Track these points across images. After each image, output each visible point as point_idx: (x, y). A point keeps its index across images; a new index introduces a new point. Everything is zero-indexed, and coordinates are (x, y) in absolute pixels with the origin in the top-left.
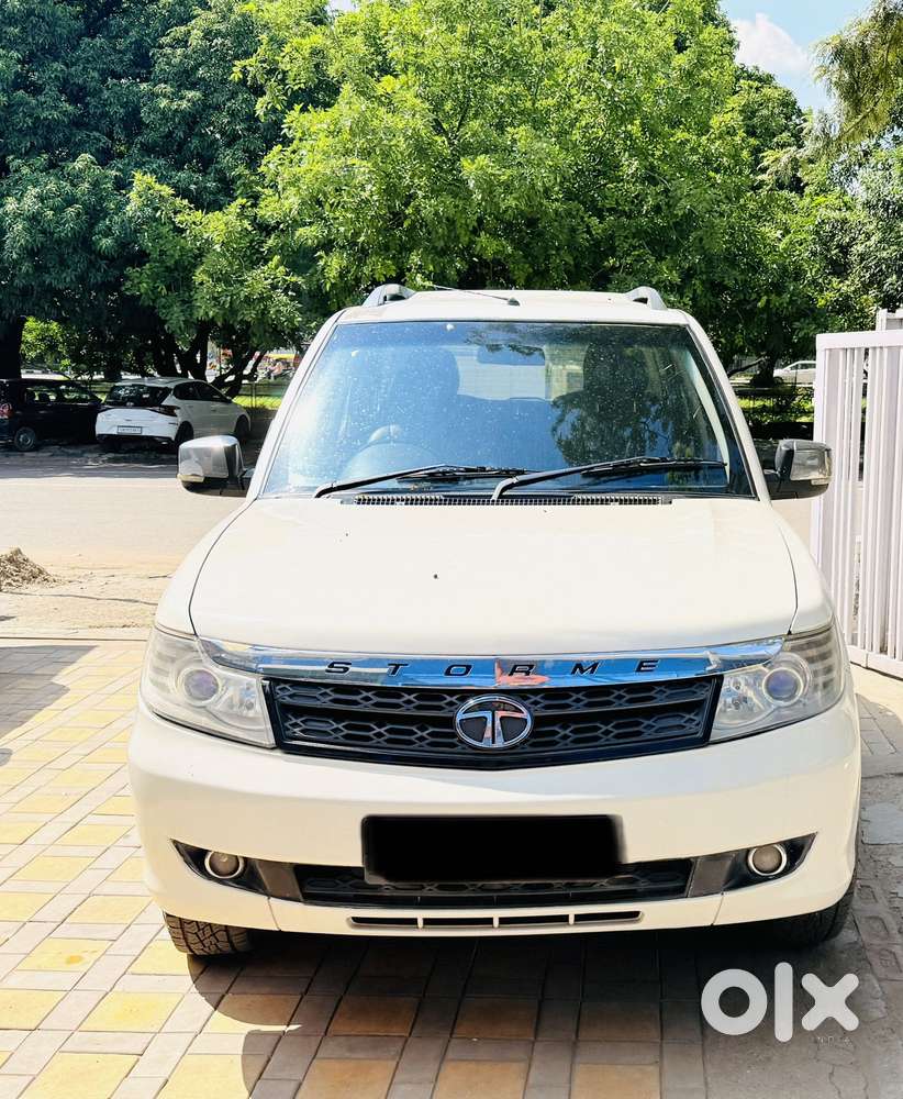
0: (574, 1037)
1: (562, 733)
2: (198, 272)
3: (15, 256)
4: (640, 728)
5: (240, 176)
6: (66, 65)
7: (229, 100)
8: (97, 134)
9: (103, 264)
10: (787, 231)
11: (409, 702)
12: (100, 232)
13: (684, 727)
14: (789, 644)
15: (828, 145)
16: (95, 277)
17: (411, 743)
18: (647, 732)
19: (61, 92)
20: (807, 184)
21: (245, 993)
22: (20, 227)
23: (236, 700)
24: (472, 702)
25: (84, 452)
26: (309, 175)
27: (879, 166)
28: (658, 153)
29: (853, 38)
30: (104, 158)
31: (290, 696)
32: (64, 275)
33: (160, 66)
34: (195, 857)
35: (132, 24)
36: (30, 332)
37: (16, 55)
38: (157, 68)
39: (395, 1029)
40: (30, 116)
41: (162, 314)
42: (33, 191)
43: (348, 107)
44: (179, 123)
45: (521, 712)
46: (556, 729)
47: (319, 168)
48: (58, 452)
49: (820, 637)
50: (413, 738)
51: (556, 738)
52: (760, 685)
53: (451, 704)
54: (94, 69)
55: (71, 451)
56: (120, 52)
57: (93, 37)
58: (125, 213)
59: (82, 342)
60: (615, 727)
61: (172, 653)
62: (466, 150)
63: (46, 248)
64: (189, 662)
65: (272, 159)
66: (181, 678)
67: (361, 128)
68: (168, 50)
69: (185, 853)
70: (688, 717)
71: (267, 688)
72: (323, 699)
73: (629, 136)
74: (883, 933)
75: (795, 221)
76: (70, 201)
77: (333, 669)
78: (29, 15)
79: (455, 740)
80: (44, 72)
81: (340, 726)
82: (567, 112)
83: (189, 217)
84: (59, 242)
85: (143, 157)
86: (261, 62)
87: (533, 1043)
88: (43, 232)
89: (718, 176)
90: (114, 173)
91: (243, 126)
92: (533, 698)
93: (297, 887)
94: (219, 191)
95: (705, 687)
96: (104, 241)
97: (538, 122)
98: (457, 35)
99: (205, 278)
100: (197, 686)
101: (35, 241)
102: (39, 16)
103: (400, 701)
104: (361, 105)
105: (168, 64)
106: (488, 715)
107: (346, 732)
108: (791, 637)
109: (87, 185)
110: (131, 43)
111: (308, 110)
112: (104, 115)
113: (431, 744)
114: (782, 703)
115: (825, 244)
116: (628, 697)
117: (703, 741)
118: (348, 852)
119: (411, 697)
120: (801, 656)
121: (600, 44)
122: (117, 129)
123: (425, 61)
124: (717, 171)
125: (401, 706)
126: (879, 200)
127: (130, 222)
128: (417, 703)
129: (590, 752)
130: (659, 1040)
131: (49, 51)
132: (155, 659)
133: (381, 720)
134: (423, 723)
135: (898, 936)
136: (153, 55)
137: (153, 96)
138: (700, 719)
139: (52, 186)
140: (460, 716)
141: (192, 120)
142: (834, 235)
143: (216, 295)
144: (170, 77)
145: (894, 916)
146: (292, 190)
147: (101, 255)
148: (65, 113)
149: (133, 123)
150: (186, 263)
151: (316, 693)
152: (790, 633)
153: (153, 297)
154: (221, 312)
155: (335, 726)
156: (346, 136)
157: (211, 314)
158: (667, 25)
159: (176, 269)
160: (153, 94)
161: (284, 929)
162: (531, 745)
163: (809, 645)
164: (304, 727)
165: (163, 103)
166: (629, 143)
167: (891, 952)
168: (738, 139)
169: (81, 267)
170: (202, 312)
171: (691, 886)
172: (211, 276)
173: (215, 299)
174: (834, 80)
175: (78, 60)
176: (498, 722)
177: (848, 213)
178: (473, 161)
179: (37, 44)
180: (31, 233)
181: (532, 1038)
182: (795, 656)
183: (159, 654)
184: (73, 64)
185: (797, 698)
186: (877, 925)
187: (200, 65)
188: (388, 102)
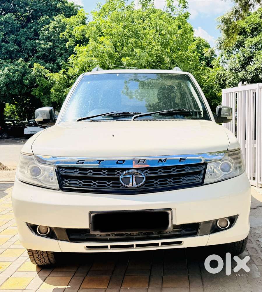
0: (161, 287)
1: (155, 182)
2: (51, 89)
3: (1, 85)
4: (181, 180)
5: (62, 64)
6: (16, 35)
7: (60, 45)
8: (24, 54)
9: (26, 88)
10: (209, 78)
11: (104, 173)
12: (25, 79)
13: (195, 179)
14: (227, 154)
15: (221, 46)
16: (24, 91)
17: (105, 186)
18: (183, 181)
19: (15, 43)
20: (213, 65)
21: (54, 276)
22: (3, 78)
23: (48, 176)
24: (125, 172)
25: (21, 139)
26: (81, 62)
27: (233, 59)
28: (174, 57)
29: (227, 17)
30: (26, 60)
31: (64, 172)
32: (15, 90)
33: (41, 36)
34: (33, 228)
35: (34, 25)
36: (7, 109)
37: (2, 33)
38: (40, 36)
39: (102, 286)
40: (6, 49)
41: (42, 101)
42: (7, 68)
43: (91, 44)
44: (47, 51)
45: (141, 175)
46: (153, 181)
47: (84, 60)
48: (14, 139)
49: (237, 152)
50: (106, 185)
51: (153, 184)
52: (219, 168)
53: (118, 173)
54: (23, 37)
55: (17, 139)
56: (30, 32)
57: (23, 29)
58: (31, 74)
59: (21, 112)
60: (173, 180)
61: (26, 161)
62: (124, 56)
63: (10, 83)
64: (32, 164)
65: (71, 58)
66: (29, 168)
67: (94, 49)
68: (44, 32)
69: (30, 227)
70: (196, 176)
71: (57, 170)
72: (76, 173)
73: (167, 52)
74: (256, 252)
75: (210, 75)
76: (17, 71)
77: (79, 163)
78: (6, 23)
79: (120, 185)
80: (10, 37)
81: (81, 182)
82: (150, 46)
83: (49, 75)
84: (14, 81)
85: (37, 60)
86: (67, 33)
87: (148, 289)
88: (9, 79)
89: (190, 62)
90: (29, 63)
91: (64, 51)
92: (146, 171)
93: (67, 237)
94: (57, 69)
95: (201, 166)
96: (26, 81)
97: (143, 49)
98: (120, 25)
99: (54, 91)
100: (34, 171)
101: (7, 81)
102: (9, 23)
103: (101, 173)
104: (95, 43)
105: (44, 35)
106: (131, 176)
107: (83, 183)
108: (228, 151)
109: (21, 67)
110: (33, 30)
111: (81, 46)
112: (26, 49)
113: (112, 187)
114: (226, 173)
115: (219, 80)
116: (177, 170)
117: (202, 184)
118: (85, 224)
119: (105, 171)
120: (231, 158)
121: (158, 27)
122: (30, 53)
123: (112, 33)
124: (190, 61)
125: (102, 174)
126: (233, 68)
127: (33, 76)
128: (107, 173)
129: (164, 188)
130: (189, 287)
131: (11, 32)
132: (20, 163)
133: (95, 179)
134: (109, 180)
135: (261, 253)
136: (39, 33)
137: (39, 44)
138: (201, 177)
139: (12, 67)
140: (121, 177)
141: (50, 50)
142: (221, 78)
143: (56, 95)
144: (44, 39)
145: (259, 247)
146: (76, 67)
147: (25, 85)
148: (15, 48)
149: (34, 51)
150: (48, 87)
151: (73, 171)
152: (228, 150)
153: (39, 96)
154: (58, 100)
155: (80, 182)
156: (91, 52)
157: (55, 100)
158: (176, 23)
159: (46, 89)
160: (39, 43)
161: (64, 251)
162: (145, 186)
163: (234, 154)
164: (69, 182)
165: (42, 46)
166: (167, 54)
167: (260, 258)
168: (195, 53)
169: (20, 89)
170: (53, 100)
171: (199, 232)
172: (55, 90)
173: (56, 96)
174: (222, 29)
175: (19, 34)
176: (134, 179)
177: (225, 72)
178: (125, 58)
179: (8, 30)
180: (6, 79)
181: (147, 287)
182: (229, 158)
183: (22, 161)
184: (18, 35)
185: (231, 171)
186: (254, 250)
187: (52, 35)
188: (102, 43)
